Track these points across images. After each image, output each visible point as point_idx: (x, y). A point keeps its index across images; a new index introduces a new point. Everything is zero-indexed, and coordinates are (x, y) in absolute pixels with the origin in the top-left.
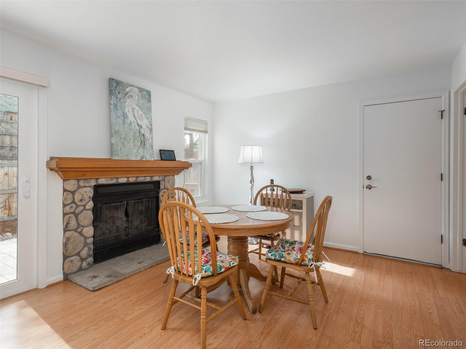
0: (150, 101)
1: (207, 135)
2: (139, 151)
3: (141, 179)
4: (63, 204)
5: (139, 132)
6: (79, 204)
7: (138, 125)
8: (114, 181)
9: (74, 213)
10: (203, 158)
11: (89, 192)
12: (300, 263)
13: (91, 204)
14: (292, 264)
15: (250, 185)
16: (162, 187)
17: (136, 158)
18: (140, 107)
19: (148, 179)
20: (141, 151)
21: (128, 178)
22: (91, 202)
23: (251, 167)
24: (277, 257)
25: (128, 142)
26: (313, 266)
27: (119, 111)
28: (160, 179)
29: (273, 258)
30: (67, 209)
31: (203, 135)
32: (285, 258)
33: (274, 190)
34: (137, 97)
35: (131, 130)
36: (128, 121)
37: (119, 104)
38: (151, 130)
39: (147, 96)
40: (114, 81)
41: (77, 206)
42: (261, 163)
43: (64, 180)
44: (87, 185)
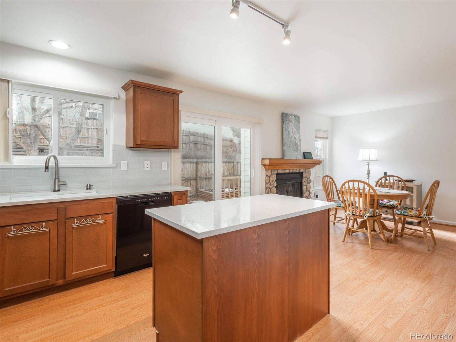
0: (299, 123)
1: (328, 140)
2: (295, 154)
3: (295, 171)
4: (266, 183)
5: (295, 142)
6: (272, 183)
7: (294, 138)
8: (283, 172)
9: (269, 188)
10: (325, 157)
11: (274, 177)
12: (418, 215)
13: (275, 184)
14: (413, 217)
15: (367, 176)
16: (304, 176)
17: (294, 158)
18: (295, 127)
19: (298, 171)
20: (296, 153)
21: (289, 170)
22: (275, 182)
23: (368, 163)
24: (403, 213)
25: (291, 149)
26: (427, 218)
27: (287, 131)
28: (304, 171)
29: (400, 213)
30: (268, 185)
31: (325, 140)
32: (408, 213)
33: (387, 180)
34: (294, 121)
35: (292, 141)
36: (290, 136)
37: (287, 127)
38: (300, 140)
39: (298, 120)
40: (284, 114)
41: (271, 184)
42: (376, 160)
43: (266, 170)
44: (274, 173)
